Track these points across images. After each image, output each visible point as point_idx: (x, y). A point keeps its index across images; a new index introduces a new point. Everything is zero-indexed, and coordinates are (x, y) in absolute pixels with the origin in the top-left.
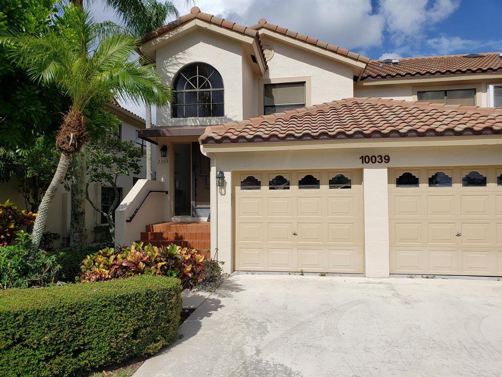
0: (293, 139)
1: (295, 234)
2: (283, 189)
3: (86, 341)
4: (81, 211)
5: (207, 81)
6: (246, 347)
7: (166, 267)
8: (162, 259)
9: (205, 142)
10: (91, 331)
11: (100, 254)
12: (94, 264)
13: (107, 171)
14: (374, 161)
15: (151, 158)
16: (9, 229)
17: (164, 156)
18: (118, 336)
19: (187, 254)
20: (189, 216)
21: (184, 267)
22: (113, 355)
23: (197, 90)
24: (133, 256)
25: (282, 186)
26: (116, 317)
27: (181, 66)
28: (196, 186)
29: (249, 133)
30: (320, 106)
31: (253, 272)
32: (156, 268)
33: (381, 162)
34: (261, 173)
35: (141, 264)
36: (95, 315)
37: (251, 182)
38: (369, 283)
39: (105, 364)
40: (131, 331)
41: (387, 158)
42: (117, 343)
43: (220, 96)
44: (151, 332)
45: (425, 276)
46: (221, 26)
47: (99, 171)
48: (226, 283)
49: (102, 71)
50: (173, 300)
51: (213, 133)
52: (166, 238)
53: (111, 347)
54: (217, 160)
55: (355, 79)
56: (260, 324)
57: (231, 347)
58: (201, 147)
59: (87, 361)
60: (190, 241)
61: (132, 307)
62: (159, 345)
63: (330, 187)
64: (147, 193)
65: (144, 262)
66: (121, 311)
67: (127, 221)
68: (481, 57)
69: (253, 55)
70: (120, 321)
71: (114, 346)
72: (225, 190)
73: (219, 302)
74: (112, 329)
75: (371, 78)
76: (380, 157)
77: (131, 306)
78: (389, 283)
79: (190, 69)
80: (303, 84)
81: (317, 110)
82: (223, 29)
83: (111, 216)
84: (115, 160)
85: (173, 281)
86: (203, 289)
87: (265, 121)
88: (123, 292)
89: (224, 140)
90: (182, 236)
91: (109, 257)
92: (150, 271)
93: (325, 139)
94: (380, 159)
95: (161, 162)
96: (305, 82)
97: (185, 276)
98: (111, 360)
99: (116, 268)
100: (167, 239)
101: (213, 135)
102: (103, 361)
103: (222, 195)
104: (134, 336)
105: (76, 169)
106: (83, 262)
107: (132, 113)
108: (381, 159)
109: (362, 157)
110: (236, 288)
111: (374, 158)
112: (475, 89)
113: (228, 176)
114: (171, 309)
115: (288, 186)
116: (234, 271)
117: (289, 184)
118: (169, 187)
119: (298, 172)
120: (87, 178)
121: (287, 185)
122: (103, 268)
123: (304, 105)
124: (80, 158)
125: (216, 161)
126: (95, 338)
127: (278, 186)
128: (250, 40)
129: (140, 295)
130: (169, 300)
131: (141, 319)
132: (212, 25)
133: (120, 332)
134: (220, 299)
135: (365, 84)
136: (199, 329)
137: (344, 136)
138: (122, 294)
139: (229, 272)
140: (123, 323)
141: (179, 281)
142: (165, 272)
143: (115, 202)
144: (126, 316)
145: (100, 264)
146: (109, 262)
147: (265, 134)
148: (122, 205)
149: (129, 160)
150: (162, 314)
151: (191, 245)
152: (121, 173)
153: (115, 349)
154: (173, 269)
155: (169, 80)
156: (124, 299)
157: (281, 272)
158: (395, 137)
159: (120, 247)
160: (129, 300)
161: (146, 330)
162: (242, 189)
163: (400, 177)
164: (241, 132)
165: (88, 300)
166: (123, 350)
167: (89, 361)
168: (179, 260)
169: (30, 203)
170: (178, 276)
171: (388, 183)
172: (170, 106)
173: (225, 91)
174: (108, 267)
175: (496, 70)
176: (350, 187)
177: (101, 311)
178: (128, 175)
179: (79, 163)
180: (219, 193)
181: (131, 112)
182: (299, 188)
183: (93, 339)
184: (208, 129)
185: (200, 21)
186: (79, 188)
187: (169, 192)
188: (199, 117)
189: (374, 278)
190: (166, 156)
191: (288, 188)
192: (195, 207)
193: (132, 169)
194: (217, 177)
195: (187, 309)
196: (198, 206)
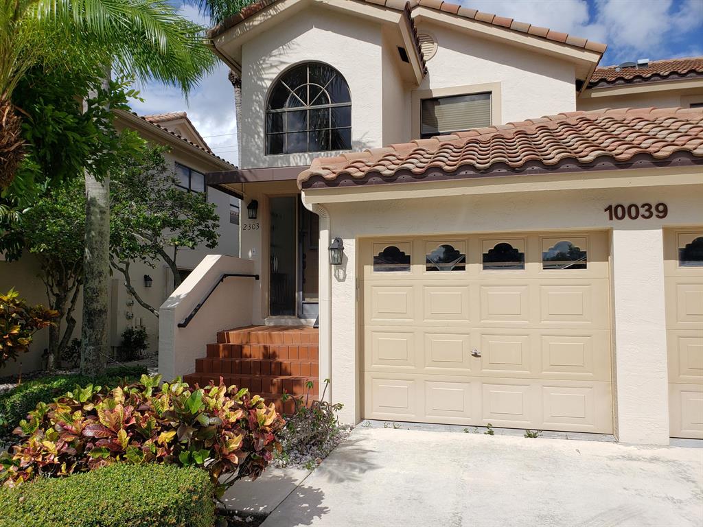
0: (472, 172)
1: (476, 355)
2: (453, 270)
4: (99, 308)
5: (323, 92)
9: (307, 184)
14: (633, 214)
16: (10, 334)
17: (252, 218)
20: (293, 317)
23: (307, 107)
25: (452, 265)
28: (304, 267)
29: (389, 167)
30: (521, 124)
31: (396, 423)
33: (650, 217)
34: (412, 240)
35: (123, 433)
37: (393, 258)
38: (631, 459)
41: (661, 208)
43: (345, 115)
48: (343, 446)
51: (323, 169)
52: (248, 354)
54: (330, 218)
55: (579, 85)
58: (303, 193)
60: (286, 361)
63: (544, 266)
64: (220, 278)
67: (180, 326)
69: (402, 46)
72: (345, 272)
75: (605, 83)
76: (646, 207)
78: (674, 461)
79: (296, 74)
80: (486, 94)
81: (515, 130)
87: (420, 148)
89: (341, 180)
90: (274, 353)
93: (536, 172)
94: (646, 211)
95: (249, 227)
96: (490, 93)
100: (251, 356)
101: (323, 172)
103: (339, 280)
105: (91, 236)
107: (224, 160)
108: (648, 210)
109: (609, 208)
110: (360, 460)
111: (633, 209)
113: (350, 246)
115: (462, 265)
116: (362, 419)
117: (464, 261)
118: (261, 268)
119: (481, 238)
121: (460, 262)
124: (98, 216)
125: (328, 220)
127: (443, 265)
128: (395, 18)
134: (324, 488)
135: (594, 95)
137: (574, 166)
139: (352, 422)
147: (417, 167)
148: (173, 298)
151: (289, 369)
155: (262, 93)
157: (450, 426)
158: (683, 164)
162: (375, 270)
163: (688, 245)
169: (54, 294)
171: (665, 259)
172: (262, 135)
176: (584, 267)
179: (97, 226)
180: (333, 278)
181: (221, 158)
182: (485, 268)
186: (96, 268)
187: (260, 277)
188: (310, 151)
189: (638, 445)
190: (255, 218)
191: (463, 268)
192: (302, 302)
193: (202, 238)
194: (331, 249)
195: (251, 515)
196: (307, 300)
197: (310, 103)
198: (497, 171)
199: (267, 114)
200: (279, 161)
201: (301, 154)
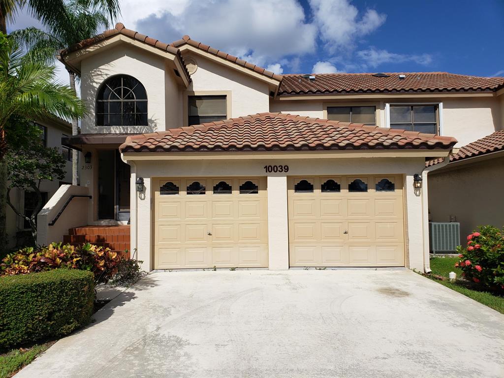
0: (206, 150)
1: (210, 234)
2: (200, 194)
3: (5, 323)
5: (131, 93)
6: (149, 326)
7: (81, 263)
8: (77, 255)
9: (125, 150)
10: (9, 314)
11: (20, 253)
12: (14, 262)
13: (29, 176)
14: (275, 170)
15: (78, 162)
17: (88, 162)
18: (34, 318)
19: (101, 251)
20: (113, 220)
21: (98, 262)
22: (29, 334)
23: (122, 100)
24: (50, 253)
25: (199, 191)
26: (33, 302)
27: (106, 77)
28: (119, 191)
29: (167, 143)
30: (237, 120)
31: (171, 270)
32: (72, 263)
33: (282, 171)
34: (180, 179)
35: (58, 260)
36: (13, 300)
37: (170, 188)
39: (22, 342)
40: (46, 314)
41: (286, 168)
42: (33, 324)
43: (144, 107)
44: (64, 316)
45: (318, 268)
46: (144, 42)
47: (22, 176)
48: (143, 280)
49: (22, 92)
50: (86, 289)
51: (133, 142)
53: (28, 327)
54: (137, 167)
55: (271, 94)
56: (166, 309)
57: (136, 326)
58: (122, 155)
59: (6, 340)
60: (111, 243)
61: (48, 293)
62: (72, 326)
63: (240, 192)
64: (70, 198)
65: (60, 258)
66: (37, 297)
67: (49, 225)
68: (386, 77)
69: (176, 69)
70: (36, 306)
71: (31, 326)
72: (145, 195)
73: (134, 294)
74: (29, 312)
75: (286, 94)
77: (46, 293)
78: (287, 274)
79: (115, 81)
80: (224, 97)
81: (233, 123)
82: (146, 45)
83: (34, 221)
84: (38, 166)
85: (87, 273)
86: (120, 285)
87: (185, 132)
88: (39, 281)
89: (143, 149)
90: (104, 239)
91: (28, 255)
92: (67, 266)
93: (234, 151)
95: (85, 168)
96: (226, 96)
97: (99, 270)
98: (27, 338)
99: (34, 264)
100: (90, 241)
101: (133, 145)
102: (20, 339)
103: (141, 199)
104: (49, 319)
106: (3, 260)
108: (281, 168)
109: (266, 167)
110: (151, 283)
111: (275, 168)
112: (375, 107)
113: (147, 182)
114: (84, 296)
116: (153, 269)
117: (205, 190)
118: (92, 192)
119: (213, 179)
120: (9, 184)
121: (203, 190)
122: (22, 264)
123: (225, 117)
125: (135, 168)
126: (14, 319)
127: (195, 191)
128: (172, 57)
129: (55, 284)
130: (82, 288)
131: (55, 304)
132: (136, 41)
133: (36, 315)
134: (135, 292)
135: (281, 99)
136: (111, 315)
137: (250, 149)
138: (38, 283)
139: (148, 270)
140: (39, 307)
141: (92, 273)
142: (79, 266)
143: (38, 206)
144: (41, 301)
145: (19, 261)
146: (28, 259)
147: (181, 144)
148: (44, 209)
149: (53, 166)
150: (75, 300)
151: (107, 245)
152: (44, 178)
153: (31, 329)
154: (87, 264)
155: (94, 90)
156: (40, 287)
159: (39, 247)
160: (44, 287)
161: (60, 313)
162: (161, 194)
163: (298, 184)
164: (159, 142)
165: (7, 288)
166: (38, 330)
167: (8, 339)
168: (93, 255)
170: (92, 270)
171: (288, 189)
172: (94, 114)
173: (148, 102)
174: (27, 263)
175: (390, 91)
176: (257, 193)
177: (18, 297)
178: (52, 180)
180: (138, 198)
182: (214, 193)
183: (12, 321)
184: (129, 139)
185: (124, 36)
187: (92, 197)
188: (123, 125)
189: (276, 270)
190: (90, 163)
191: (204, 193)
192: (118, 211)
193: (56, 174)
194: (137, 183)
195: (103, 301)
196: (121, 210)
197: (123, 98)
198: (217, 150)
199: (97, 102)
200: (105, 130)
201: (117, 127)
